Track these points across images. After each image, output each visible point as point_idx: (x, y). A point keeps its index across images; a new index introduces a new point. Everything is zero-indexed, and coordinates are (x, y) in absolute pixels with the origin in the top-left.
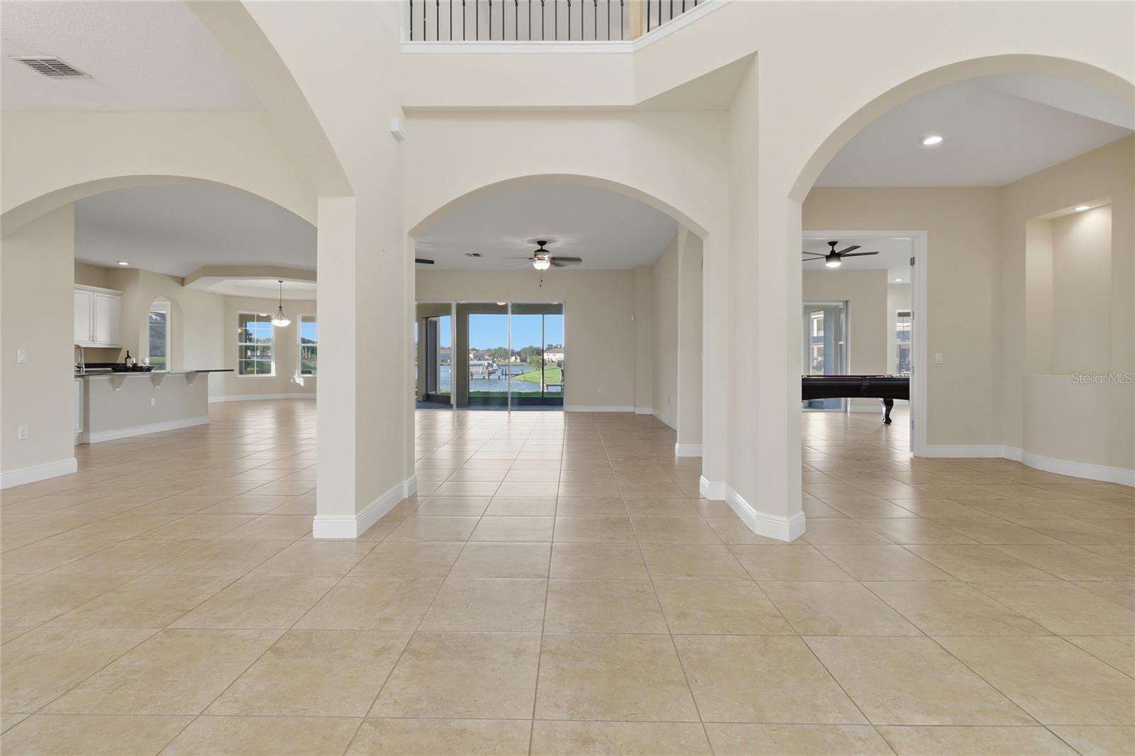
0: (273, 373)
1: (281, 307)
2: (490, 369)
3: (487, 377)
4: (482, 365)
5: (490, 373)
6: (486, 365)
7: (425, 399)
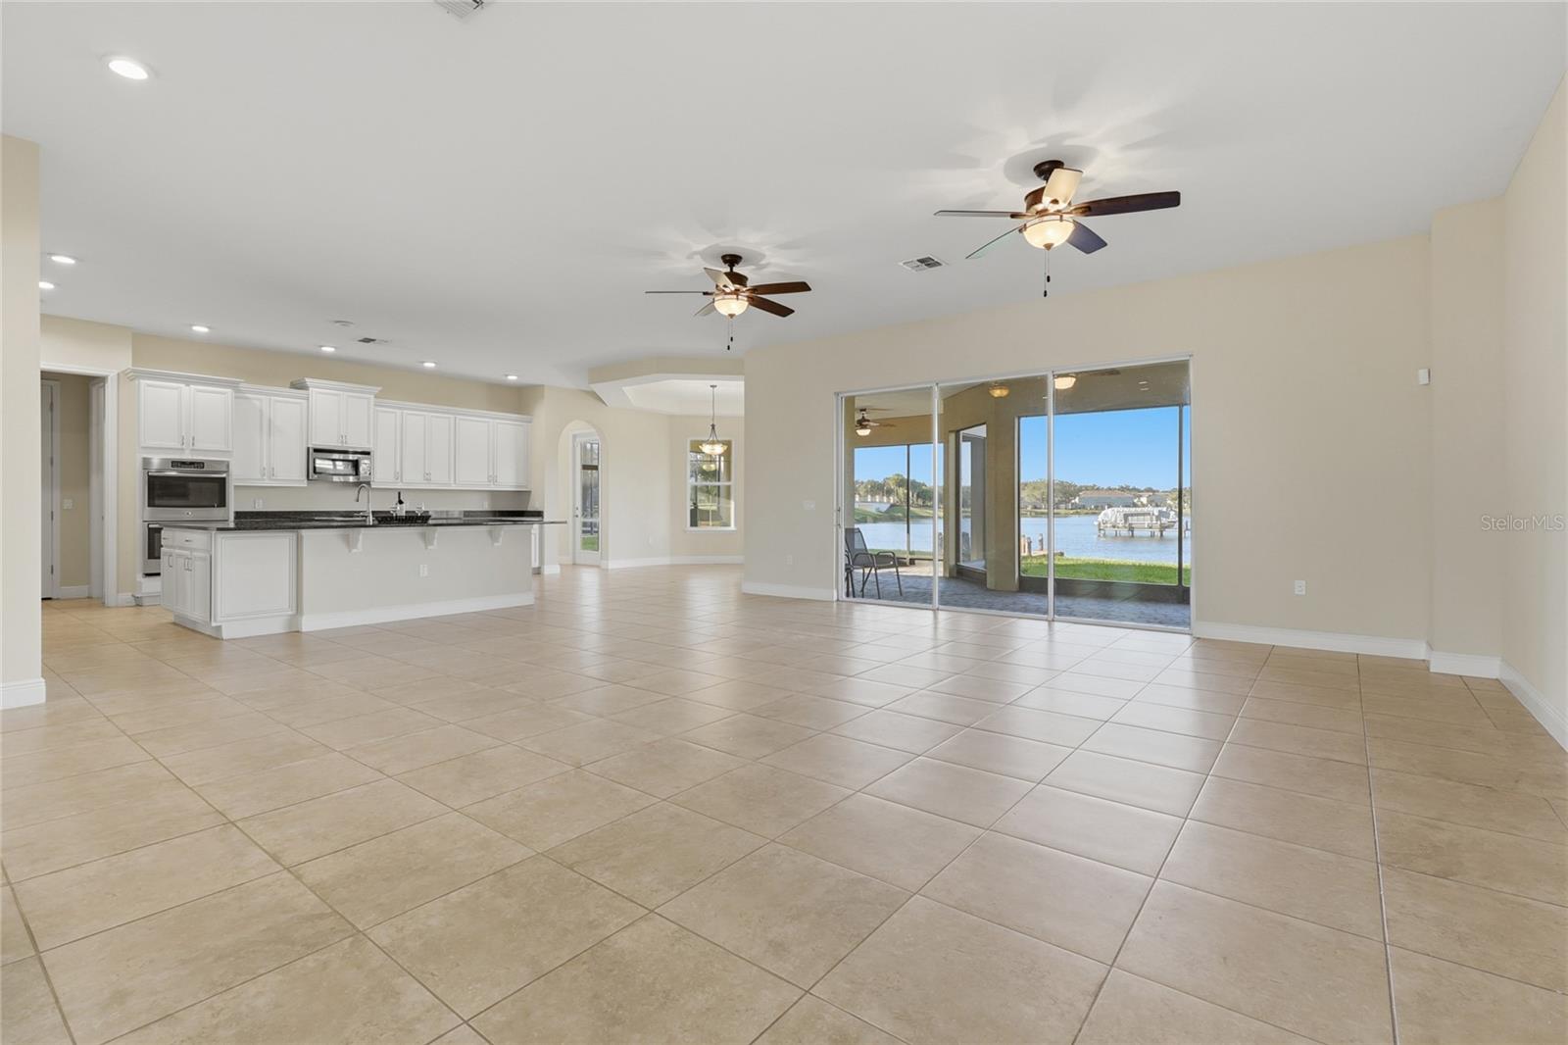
0: (732, 527)
1: (713, 426)
2: (1164, 520)
3: (1157, 533)
4: (1149, 514)
5: (1163, 528)
6: (1156, 514)
7: (955, 575)
